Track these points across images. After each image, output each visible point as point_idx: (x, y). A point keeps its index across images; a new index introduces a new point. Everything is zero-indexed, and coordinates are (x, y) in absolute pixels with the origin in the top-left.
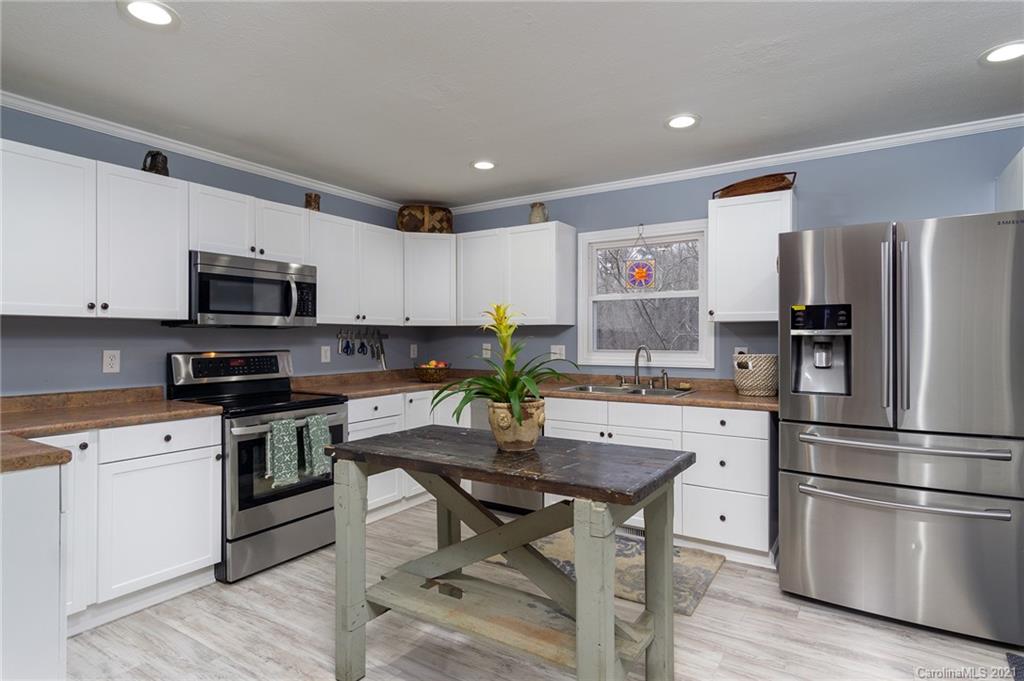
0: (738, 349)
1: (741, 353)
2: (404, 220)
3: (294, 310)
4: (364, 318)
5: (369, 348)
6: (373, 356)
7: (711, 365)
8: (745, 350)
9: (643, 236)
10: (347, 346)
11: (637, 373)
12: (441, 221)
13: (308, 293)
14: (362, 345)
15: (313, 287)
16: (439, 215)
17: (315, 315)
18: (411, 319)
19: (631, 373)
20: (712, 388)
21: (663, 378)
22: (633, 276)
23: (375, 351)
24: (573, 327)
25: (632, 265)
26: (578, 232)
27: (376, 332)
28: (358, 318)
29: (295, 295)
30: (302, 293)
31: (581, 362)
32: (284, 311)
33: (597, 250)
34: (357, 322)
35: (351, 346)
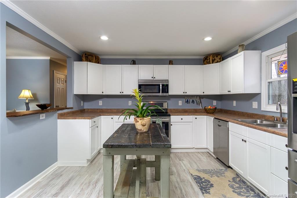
2: (208, 61)
3: (161, 91)
4: (186, 93)
5: (195, 101)
6: (197, 104)
10: (187, 101)
11: (281, 116)
12: (220, 59)
13: (166, 87)
14: (193, 101)
15: (167, 85)
16: (219, 57)
17: (168, 93)
18: (205, 92)
19: (279, 116)
22: (282, 68)
23: (198, 102)
24: (260, 94)
25: (281, 63)
26: (262, 52)
27: (198, 97)
28: (184, 93)
29: (161, 88)
30: (164, 87)
31: (262, 109)
32: (158, 92)
33: (271, 58)
34: (184, 94)
35: (189, 101)
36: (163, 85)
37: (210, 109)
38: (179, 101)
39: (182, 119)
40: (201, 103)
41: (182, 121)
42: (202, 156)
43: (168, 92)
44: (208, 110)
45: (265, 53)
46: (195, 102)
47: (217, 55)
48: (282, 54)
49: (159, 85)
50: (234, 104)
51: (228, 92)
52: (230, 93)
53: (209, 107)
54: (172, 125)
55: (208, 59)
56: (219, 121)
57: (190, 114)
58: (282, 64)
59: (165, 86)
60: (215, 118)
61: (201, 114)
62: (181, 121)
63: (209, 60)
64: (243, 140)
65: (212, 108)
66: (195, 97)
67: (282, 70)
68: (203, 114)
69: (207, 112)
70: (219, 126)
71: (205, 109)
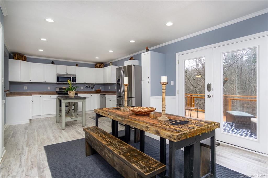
10: (86, 87)
34: (85, 83)
38: (82, 87)
39: (84, 96)
40: (94, 88)
43: (76, 82)
46: (91, 87)
47: (102, 64)
49: (71, 77)
50: (109, 88)
51: (106, 82)
53: (98, 90)
55: (97, 65)
57: (88, 93)
59: (74, 78)
60: (100, 94)
64: (110, 100)
66: (91, 84)
68: (95, 93)
69: (97, 92)
70: (102, 97)
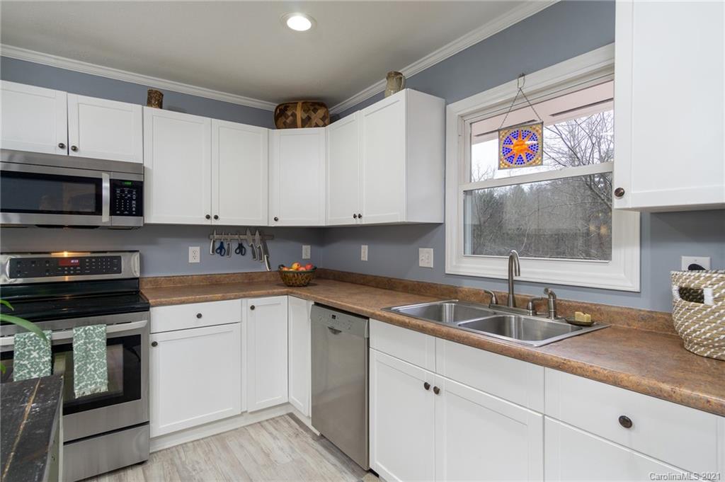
0: (687, 261)
1: (693, 267)
2: (288, 121)
4: (217, 218)
6: (254, 257)
7: (634, 286)
8: (703, 261)
9: (524, 91)
10: (221, 247)
11: (511, 289)
12: (323, 117)
13: (130, 192)
14: (241, 247)
15: (138, 186)
16: (321, 112)
17: (141, 215)
18: (280, 219)
19: (504, 289)
20: (635, 325)
21: (548, 301)
22: (509, 150)
23: (257, 251)
24: (441, 227)
25: (508, 135)
26: (447, 104)
27: (257, 233)
28: (208, 217)
29: (106, 193)
30: (123, 191)
31: (449, 269)
32: (93, 210)
33: (471, 124)
34: (208, 222)
35: (226, 246)
36: (114, 184)
37: (298, 273)
38: (191, 249)
39: (199, 316)
40: (266, 252)
41: (201, 322)
42: (275, 438)
43: (140, 212)
44: (291, 275)
45: (457, 108)
46: (249, 250)
47: (317, 107)
48: (508, 110)
49: (98, 182)
50: (362, 255)
51: (355, 216)
52: (359, 223)
53: (295, 266)
54: (155, 344)
55: (289, 113)
56: (334, 317)
57: (232, 295)
58: (511, 137)
59: (126, 190)
60: (317, 304)
61: (270, 291)
62: (195, 322)
63: (291, 118)
64: (427, 386)
65: (302, 269)
66: (248, 232)
67: (509, 155)
68: (276, 291)
69: (289, 282)
70: (335, 332)
71: (281, 273)
